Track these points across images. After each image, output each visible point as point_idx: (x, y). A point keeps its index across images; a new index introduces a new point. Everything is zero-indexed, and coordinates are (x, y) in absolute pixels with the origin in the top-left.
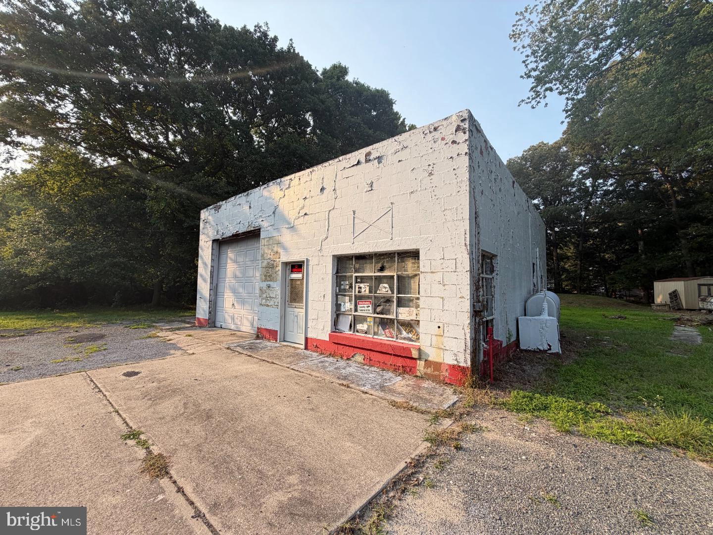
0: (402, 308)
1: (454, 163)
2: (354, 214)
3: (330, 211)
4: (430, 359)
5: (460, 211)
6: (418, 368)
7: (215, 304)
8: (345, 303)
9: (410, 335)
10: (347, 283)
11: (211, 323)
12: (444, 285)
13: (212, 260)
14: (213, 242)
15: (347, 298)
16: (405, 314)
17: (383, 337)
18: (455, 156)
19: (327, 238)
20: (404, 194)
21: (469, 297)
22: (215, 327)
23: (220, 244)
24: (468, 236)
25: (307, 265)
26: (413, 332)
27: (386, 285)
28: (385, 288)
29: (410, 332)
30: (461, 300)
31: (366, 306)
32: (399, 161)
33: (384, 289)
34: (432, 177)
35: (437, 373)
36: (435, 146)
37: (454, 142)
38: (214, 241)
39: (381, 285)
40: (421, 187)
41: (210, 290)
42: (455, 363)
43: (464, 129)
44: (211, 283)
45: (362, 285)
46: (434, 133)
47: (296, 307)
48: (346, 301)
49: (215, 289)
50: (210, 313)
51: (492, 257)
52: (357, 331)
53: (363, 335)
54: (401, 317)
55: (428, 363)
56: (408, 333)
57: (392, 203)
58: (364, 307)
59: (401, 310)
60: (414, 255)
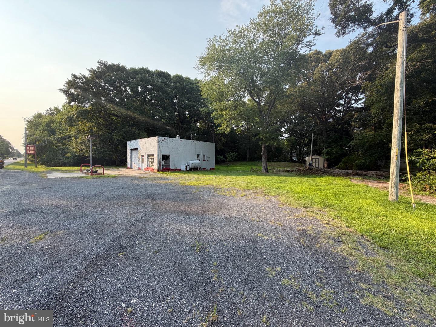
7: (131, 163)
10: (148, 159)
11: (131, 168)
13: (130, 154)
14: (130, 149)
19: (146, 151)
23: (132, 150)
25: (144, 156)
33: (152, 160)
49: (131, 160)
51: (168, 156)
59: (153, 163)
60: (154, 155)
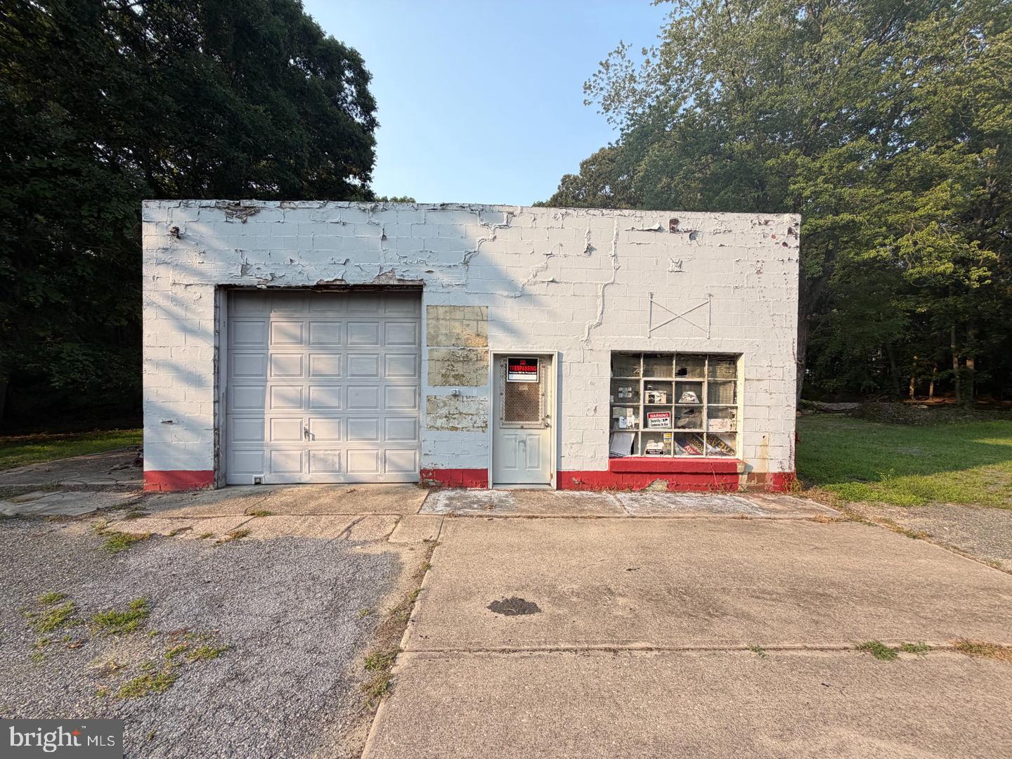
0: (713, 420)
1: (785, 266)
2: (651, 298)
3: (606, 285)
4: (753, 471)
5: (789, 319)
6: (740, 483)
7: (226, 433)
8: (625, 417)
9: (718, 449)
10: (630, 389)
11: (220, 478)
12: (771, 394)
13: (216, 331)
14: (215, 290)
15: (629, 411)
16: (716, 426)
17: (685, 455)
18: (786, 259)
19: (600, 324)
20: (726, 286)
21: (795, 405)
22: (228, 485)
23: (231, 296)
24: (796, 345)
25: (560, 362)
26: (721, 445)
27: (692, 393)
28: (691, 396)
29: (718, 445)
30: (787, 408)
31: (661, 419)
32: (721, 245)
33: (689, 397)
34: (760, 276)
35: (761, 484)
36: (763, 240)
37: (785, 244)
38: (220, 288)
39: (684, 393)
40: (747, 283)
41: (215, 402)
42: (780, 470)
43: (796, 234)
44: (217, 387)
45: (654, 393)
46: (764, 227)
47: (522, 428)
48: (628, 414)
49: (224, 401)
50: (217, 455)
52: (648, 453)
53: (659, 456)
54: (712, 430)
55: (751, 476)
56: (714, 447)
57: (710, 295)
58: (659, 421)
59: (712, 421)
60: (729, 358)
